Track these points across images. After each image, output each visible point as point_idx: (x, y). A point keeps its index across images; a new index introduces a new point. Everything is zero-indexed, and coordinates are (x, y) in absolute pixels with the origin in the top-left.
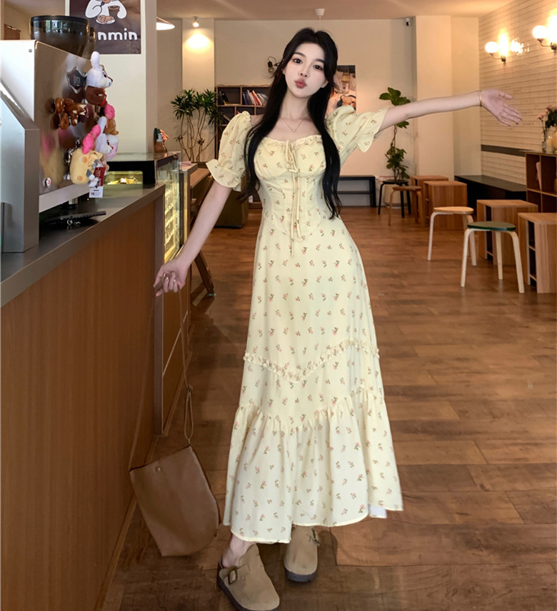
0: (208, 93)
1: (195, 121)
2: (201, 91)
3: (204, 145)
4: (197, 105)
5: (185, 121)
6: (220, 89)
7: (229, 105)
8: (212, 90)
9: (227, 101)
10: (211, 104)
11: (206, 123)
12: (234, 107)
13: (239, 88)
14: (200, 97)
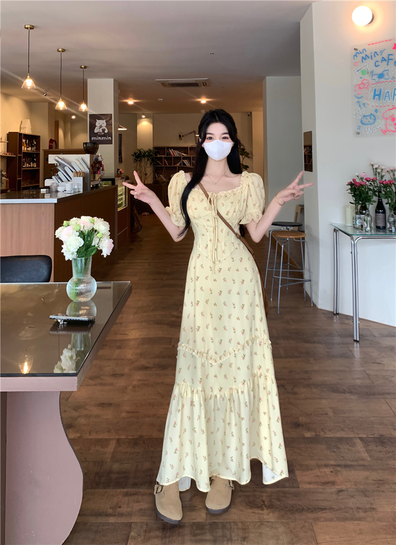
0: (149, 150)
1: (143, 164)
2: (146, 149)
3: (148, 176)
4: (144, 156)
5: (138, 164)
6: (155, 148)
7: (160, 156)
8: (152, 149)
9: (160, 154)
10: (151, 155)
11: (148, 165)
12: (162, 157)
13: (165, 148)
14: (145, 152)
